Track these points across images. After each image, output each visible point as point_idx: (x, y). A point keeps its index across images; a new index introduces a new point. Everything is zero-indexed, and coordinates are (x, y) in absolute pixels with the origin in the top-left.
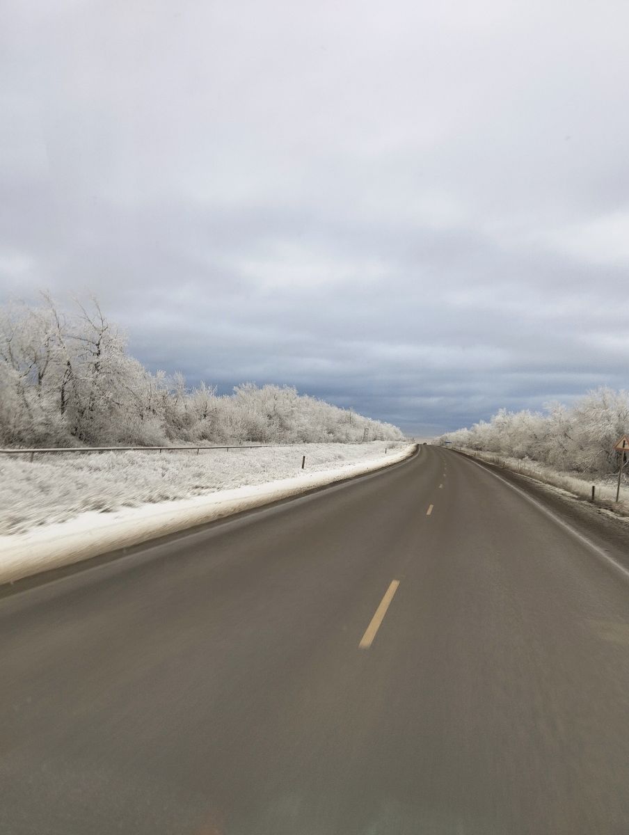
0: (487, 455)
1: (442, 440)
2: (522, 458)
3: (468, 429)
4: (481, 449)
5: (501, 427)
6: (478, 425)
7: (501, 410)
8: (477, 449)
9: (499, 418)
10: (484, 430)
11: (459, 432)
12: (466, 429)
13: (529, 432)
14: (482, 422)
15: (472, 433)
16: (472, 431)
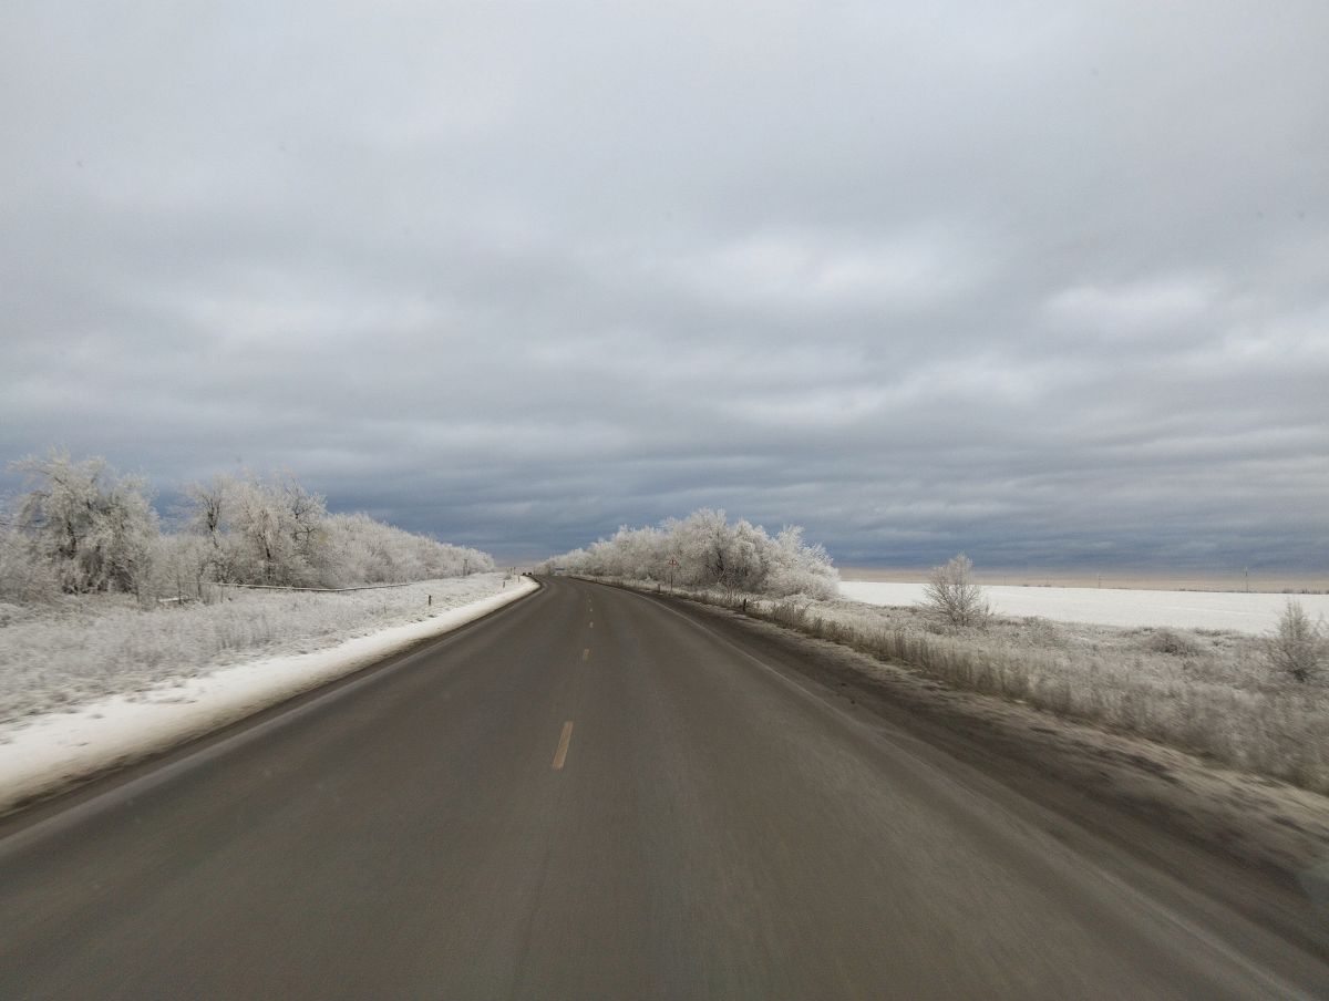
0: (609, 579)
1: (547, 566)
2: (643, 578)
3: (585, 550)
4: (602, 575)
5: (624, 545)
6: (596, 545)
7: (622, 528)
8: (598, 574)
9: (621, 535)
10: (605, 550)
11: (571, 554)
12: (580, 549)
13: (651, 552)
14: (601, 540)
15: (590, 555)
16: (591, 552)
